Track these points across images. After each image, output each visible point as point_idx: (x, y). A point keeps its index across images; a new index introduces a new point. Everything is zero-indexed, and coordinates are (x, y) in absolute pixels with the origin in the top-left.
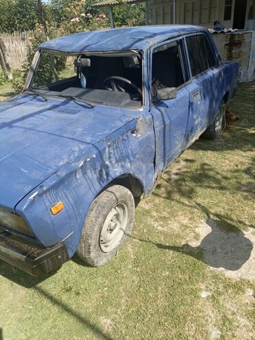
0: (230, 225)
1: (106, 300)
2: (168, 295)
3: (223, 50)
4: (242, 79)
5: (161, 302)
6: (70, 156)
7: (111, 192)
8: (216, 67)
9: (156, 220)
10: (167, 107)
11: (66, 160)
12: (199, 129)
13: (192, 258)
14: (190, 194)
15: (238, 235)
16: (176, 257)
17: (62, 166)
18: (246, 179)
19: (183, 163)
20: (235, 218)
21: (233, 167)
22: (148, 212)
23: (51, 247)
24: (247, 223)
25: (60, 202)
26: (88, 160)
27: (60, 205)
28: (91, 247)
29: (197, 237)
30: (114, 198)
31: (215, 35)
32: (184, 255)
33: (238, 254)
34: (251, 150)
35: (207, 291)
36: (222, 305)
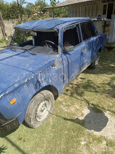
0: (98, 109)
1: (37, 145)
2: (66, 143)
3: (101, 28)
4: (110, 41)
5: (63, 146)
6: (21, 77)
7: (42, 93)
8: (95, 36)
9: (64, 106)
10: (70, 55)
11: (19, 79)
12: (86, 64)
13: (79, 125)
14: (81, 94)
15: (102, 114)
16: (72, 125)
17: (16, 82)
18: (108, 88)
19: (80, 80)
20: (101, 106)
21: (102, 82)
22: (61, 102)
23: (10, 119)
24: (106, 109)
25: (15, 99)
26: (30, 79)
27: (14, 100)
28: (31, 119)
29: (82, 115)
30: (43, 96)
31: (97, 22)
32: (76, 123)
33: (101, 124)
34: (111, 74)
35: (84, 141)
36: (91, 148)
